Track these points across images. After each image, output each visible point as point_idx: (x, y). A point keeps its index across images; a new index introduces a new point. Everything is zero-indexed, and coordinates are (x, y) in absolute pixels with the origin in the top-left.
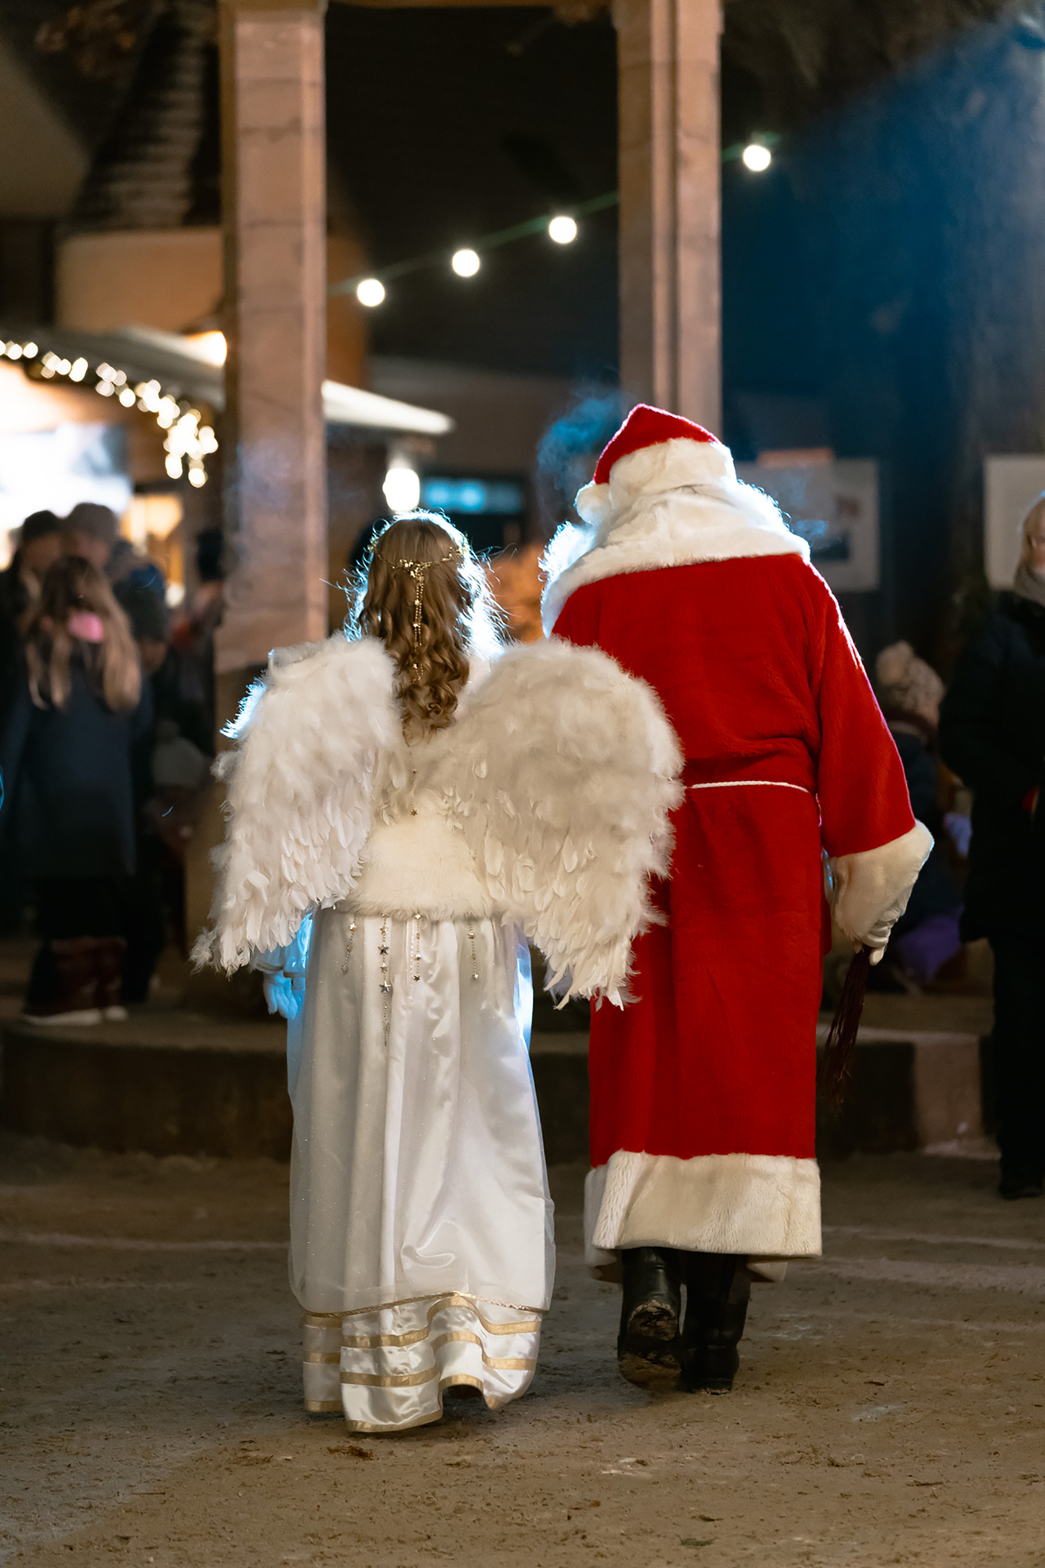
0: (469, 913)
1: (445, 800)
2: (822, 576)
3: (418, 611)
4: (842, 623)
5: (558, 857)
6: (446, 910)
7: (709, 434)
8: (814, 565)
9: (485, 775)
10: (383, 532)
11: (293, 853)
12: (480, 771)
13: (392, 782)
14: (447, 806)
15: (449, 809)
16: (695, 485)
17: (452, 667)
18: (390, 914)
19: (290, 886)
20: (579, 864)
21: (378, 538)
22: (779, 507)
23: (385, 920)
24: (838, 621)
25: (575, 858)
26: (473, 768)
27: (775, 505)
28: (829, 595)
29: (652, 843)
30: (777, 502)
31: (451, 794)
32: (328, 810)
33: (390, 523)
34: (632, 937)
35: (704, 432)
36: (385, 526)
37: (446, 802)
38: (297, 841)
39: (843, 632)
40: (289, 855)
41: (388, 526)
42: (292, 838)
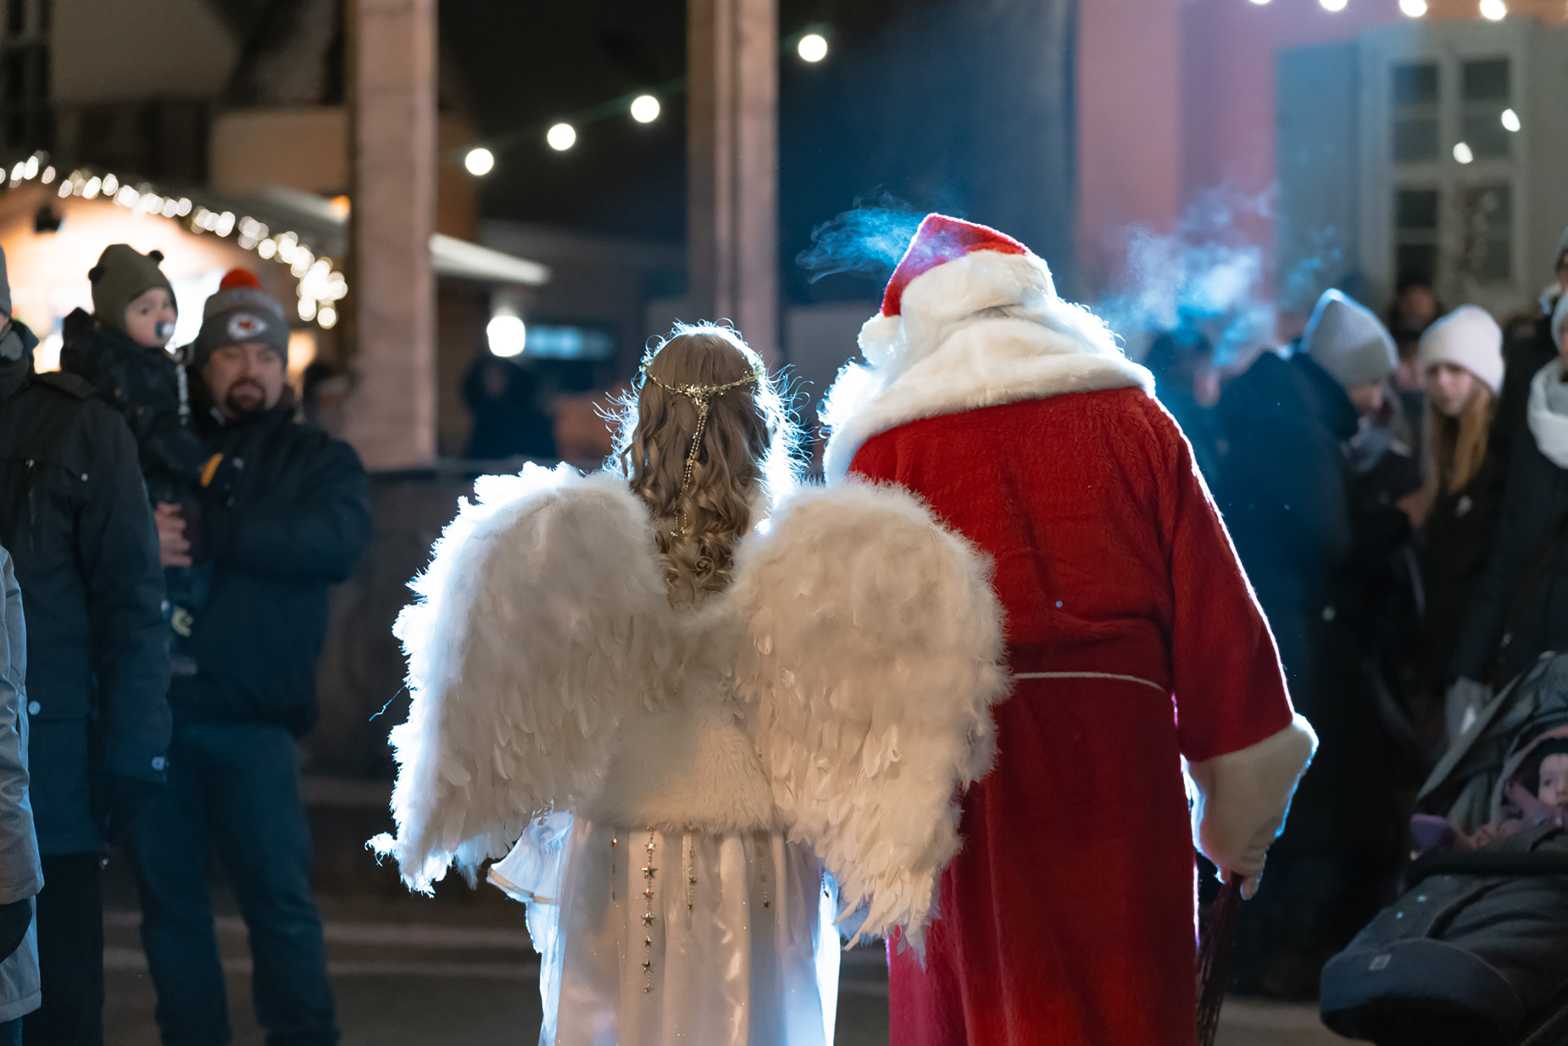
0: (756, 826)
1: (721, 683)
2: (1171, 412)
3: (696, 446)
4: (1196, 470)
5: (857, 759)
6: (725, 822)
7: (1018, 244)
8: (1160, 399)
9: (769, 650)
10: (657, 352)
11: (510, 741)
12: (764, 645)
13: (653, 657)
14: (725, 689)
15: (727, 692)
16: (1003, 306)
17: (725, 517)
18: (656, 826)
19: (505, 783)
20: (881, 767)
21: (651, 358)
22: (1109, 328)
23: (653, 835)
24: (1191, 468)
25: (877, 761)
26: (755, 640)
27: (1105, 327)
28: (1179, 435)
29: (969, 742)
30: (1107, 322)
31: (729, 675)
32: (564, 691)
33: (666, 340)
34: (941, 863)
35: (1011, 242)
36: (660, 343)
37: (724, 685)
38: (517, 727)
39: (1198, 481)
40: (503, 744)
41: (663, 344)
42: (509, 722)
